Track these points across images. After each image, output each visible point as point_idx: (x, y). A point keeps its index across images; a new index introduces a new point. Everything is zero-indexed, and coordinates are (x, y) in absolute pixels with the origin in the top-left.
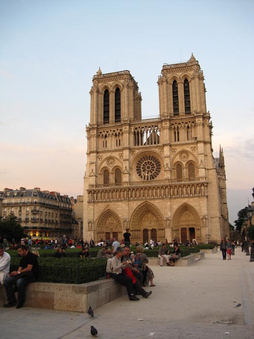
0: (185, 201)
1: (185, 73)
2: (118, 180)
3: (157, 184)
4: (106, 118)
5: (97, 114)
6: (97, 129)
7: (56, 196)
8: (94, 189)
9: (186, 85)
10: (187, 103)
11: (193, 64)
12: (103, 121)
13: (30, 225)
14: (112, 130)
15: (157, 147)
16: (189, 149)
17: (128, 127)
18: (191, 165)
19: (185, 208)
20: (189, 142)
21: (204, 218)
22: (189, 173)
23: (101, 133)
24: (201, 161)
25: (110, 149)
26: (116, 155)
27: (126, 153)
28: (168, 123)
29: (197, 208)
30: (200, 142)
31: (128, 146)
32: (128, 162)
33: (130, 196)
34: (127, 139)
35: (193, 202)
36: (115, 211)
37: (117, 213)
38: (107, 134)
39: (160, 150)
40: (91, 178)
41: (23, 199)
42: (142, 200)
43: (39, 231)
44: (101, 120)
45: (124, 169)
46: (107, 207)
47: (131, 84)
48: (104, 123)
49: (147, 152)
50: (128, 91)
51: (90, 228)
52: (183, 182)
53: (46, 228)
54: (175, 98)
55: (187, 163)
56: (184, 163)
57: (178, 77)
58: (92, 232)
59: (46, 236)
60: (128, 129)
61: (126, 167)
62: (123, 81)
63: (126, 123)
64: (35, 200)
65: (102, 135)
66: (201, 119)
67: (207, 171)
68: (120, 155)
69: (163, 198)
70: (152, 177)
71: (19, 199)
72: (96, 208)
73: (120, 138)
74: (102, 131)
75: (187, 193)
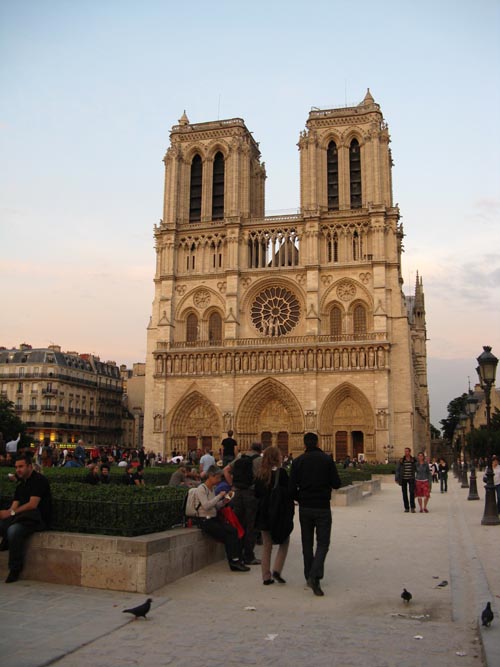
0: (346, 378)
1: (352, 128)
2: (215, 335)
3: (291, 345)
4: (195, 211)
5: (177, 204)
6: (177, 232)
7: (92, 362)
8: (168, 350)
9: (354, 151)
10: (355, 186)
11: (369, 111)
12: (188, 217)
13: (39, 418)
14: (206, 235)
15: (293, 271)
16: (356, 278)
17: (237, 230)
18: (360, 310)
19: (345, 393)
20: (356, 263)
21: (382, 412)
22: (355, 325)
23: (183, 240)
24: (380, 301)
25: (200, 273)
26: (212, 284)
27: (232, 282)
28: (316, 224)
29: (368, 394)
30: (378, 264)
31: (236, 268)
32: (235, 299)
33: (237, 367)
34: (235, 254)
35: (361, 382)
36: (207, 395)
37: (212, 399)
38: (196, 244)
39: (299, 278)
40: (162, 329)
41: (26, 368)
42: (260, 374)
43: (57, 432)
44: (185, 214)
45: (227, 313)
46: (191, 387)
47: (246, 146)
48: (191, 221)
49: (274, 280)
50: (240, 159)
51: (157, 427)
52: (343, 342)
53: (72, 426)
54: (333, 175)
55: (351, 305)
56: (346, 305)
57: (340, 135)
58: (162, 435)
59: (70, 441)
60: (236, 235)
61: (231, 309)
62: (230, 139)
63: (234, 222)
64: (50, 370)
65: (187, 245)
66: (382, 219)
67: (390, 321)
68: (220, 286)
69: (302, 373)
70: (283, 330)
71: (18, 368)
72: (169, 389)
73: (222, 252)
74: (186, 237)
75: (350, 363)
